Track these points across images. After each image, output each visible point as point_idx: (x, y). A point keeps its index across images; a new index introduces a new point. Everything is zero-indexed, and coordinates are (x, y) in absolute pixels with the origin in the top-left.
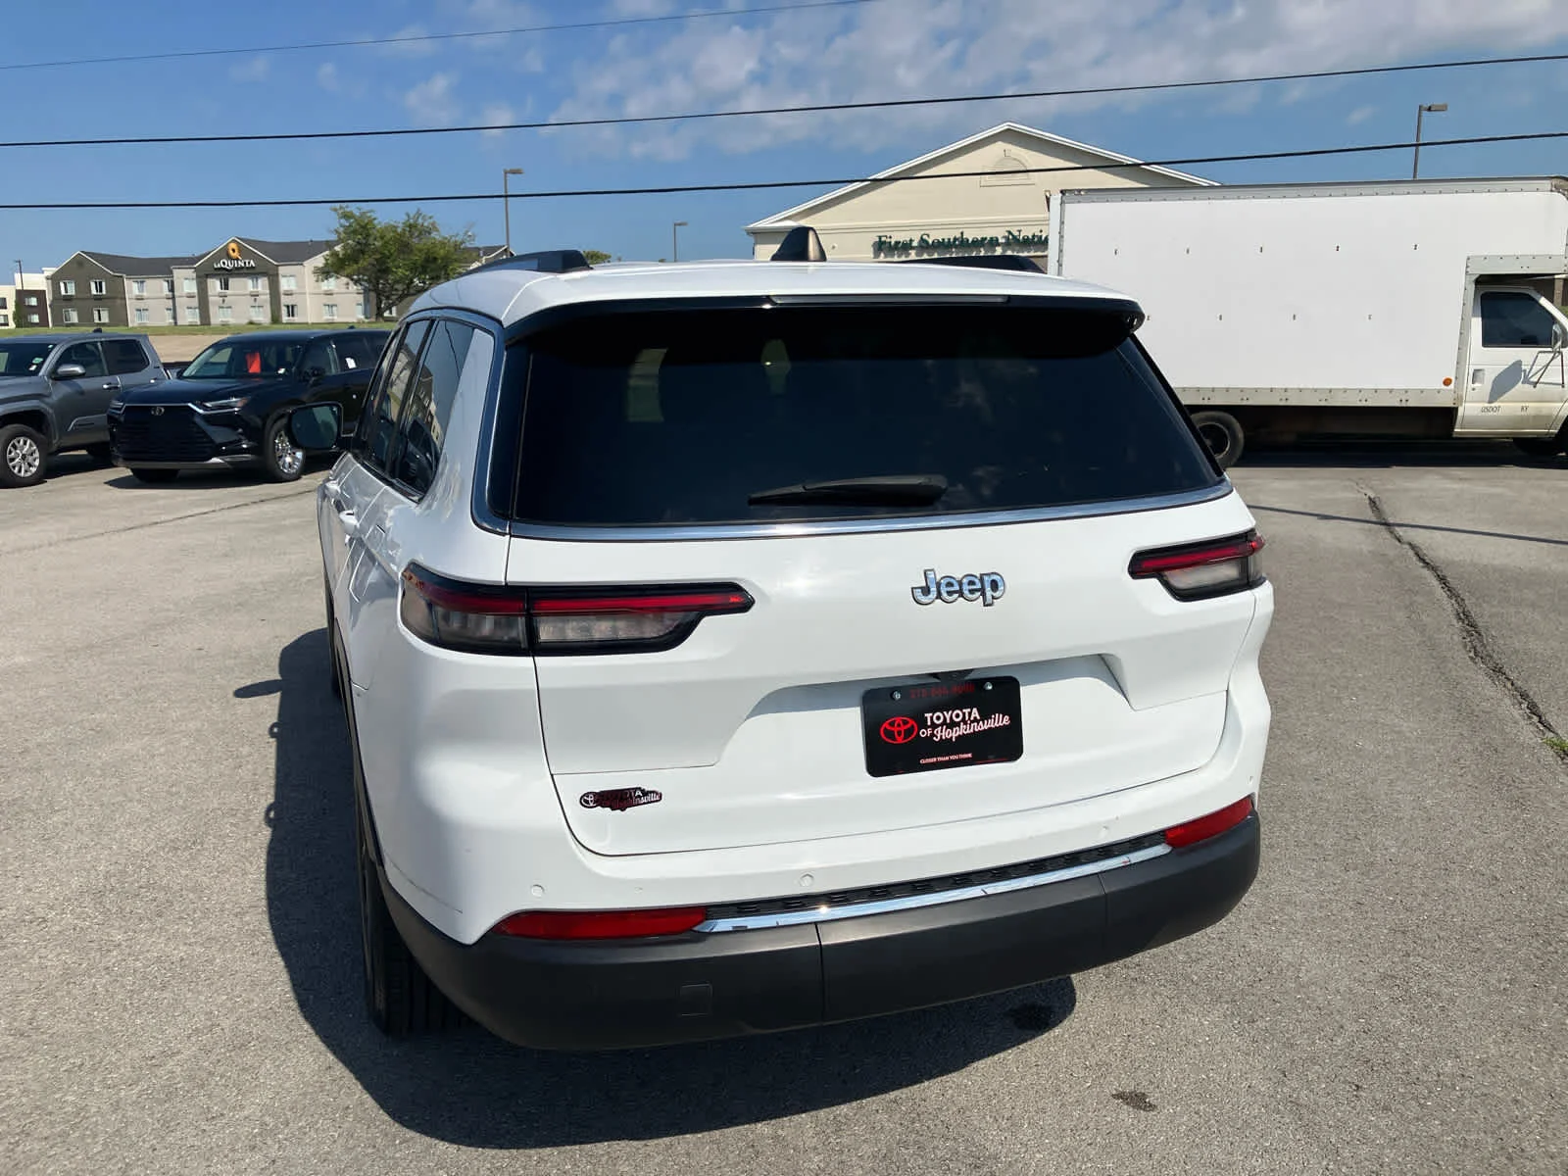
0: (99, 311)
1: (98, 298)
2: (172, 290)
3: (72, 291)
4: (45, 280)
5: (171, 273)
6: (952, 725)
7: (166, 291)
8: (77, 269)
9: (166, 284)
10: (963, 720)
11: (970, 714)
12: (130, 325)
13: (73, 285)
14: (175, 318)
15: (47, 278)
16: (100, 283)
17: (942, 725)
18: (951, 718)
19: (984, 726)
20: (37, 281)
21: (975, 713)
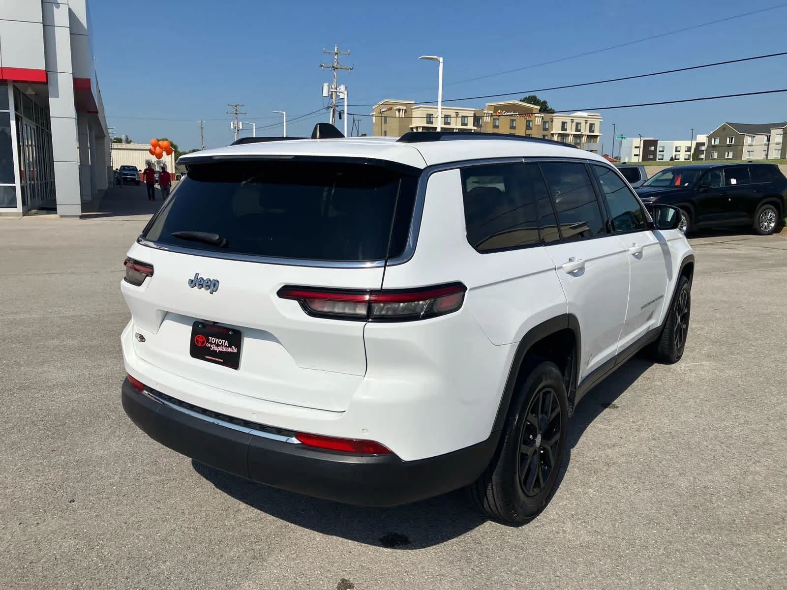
0: (728, 152)
1: (729, 146)
2: (769, 140)
3: (717, 143)
4: (706, 138)
5: (770, 131)
6: (218, 345)
7: (765, 141)
8: (723, 132)
9: (766, 137)
10: (222, 344)
11: (225, 342)
12: (743, 159)
13: (718, 139)
14: (767, 155)
15: (707, 137)
16: (732, 138)
17: (214, 344)
18: (218, 342)
19: (228, 350)
20: (702, 138)
21: (227, 344)
